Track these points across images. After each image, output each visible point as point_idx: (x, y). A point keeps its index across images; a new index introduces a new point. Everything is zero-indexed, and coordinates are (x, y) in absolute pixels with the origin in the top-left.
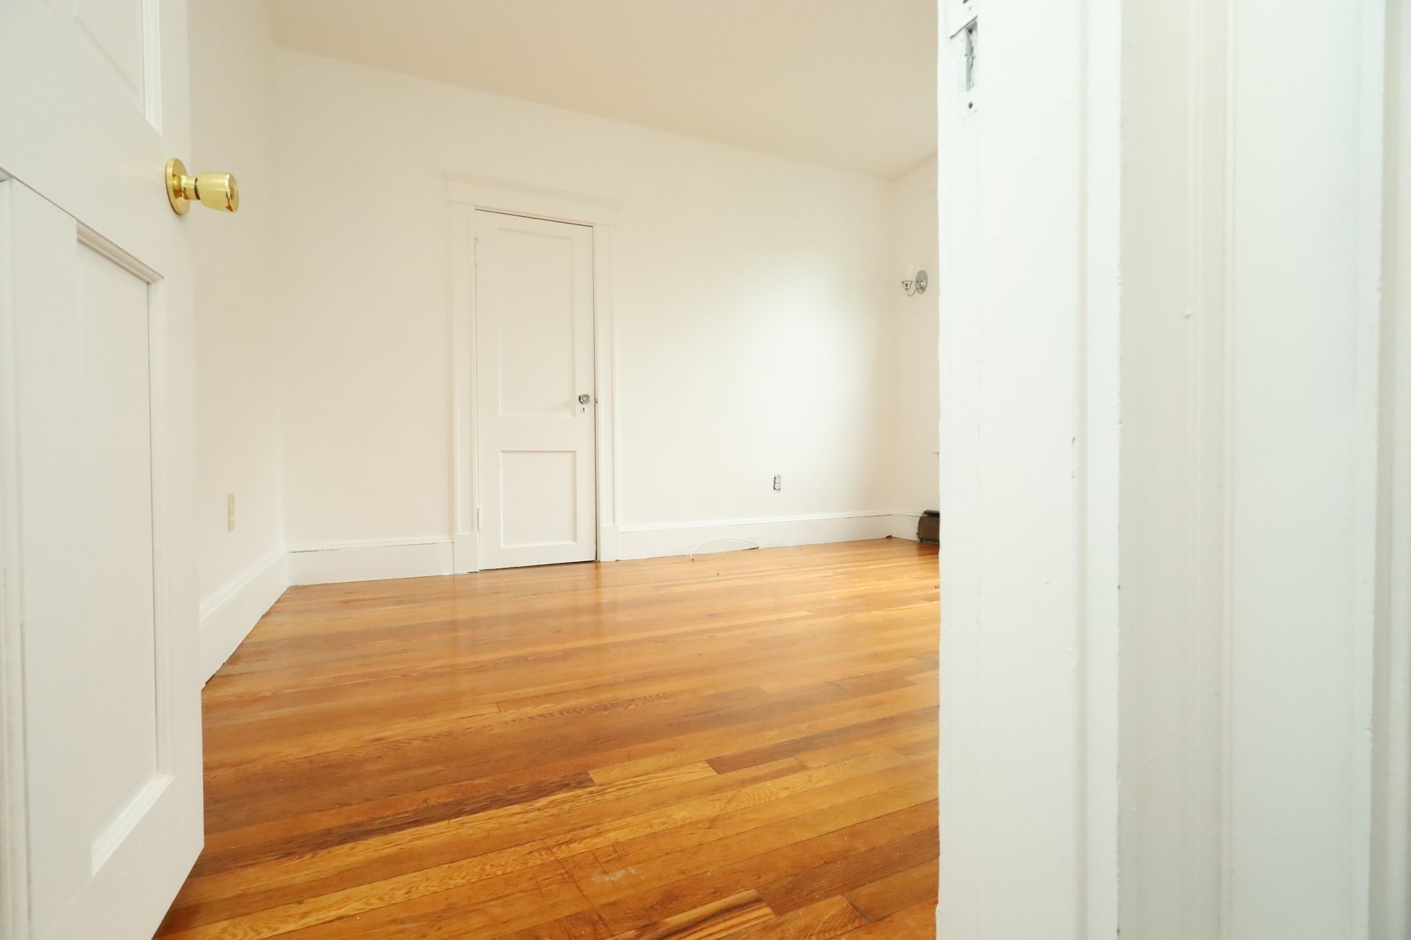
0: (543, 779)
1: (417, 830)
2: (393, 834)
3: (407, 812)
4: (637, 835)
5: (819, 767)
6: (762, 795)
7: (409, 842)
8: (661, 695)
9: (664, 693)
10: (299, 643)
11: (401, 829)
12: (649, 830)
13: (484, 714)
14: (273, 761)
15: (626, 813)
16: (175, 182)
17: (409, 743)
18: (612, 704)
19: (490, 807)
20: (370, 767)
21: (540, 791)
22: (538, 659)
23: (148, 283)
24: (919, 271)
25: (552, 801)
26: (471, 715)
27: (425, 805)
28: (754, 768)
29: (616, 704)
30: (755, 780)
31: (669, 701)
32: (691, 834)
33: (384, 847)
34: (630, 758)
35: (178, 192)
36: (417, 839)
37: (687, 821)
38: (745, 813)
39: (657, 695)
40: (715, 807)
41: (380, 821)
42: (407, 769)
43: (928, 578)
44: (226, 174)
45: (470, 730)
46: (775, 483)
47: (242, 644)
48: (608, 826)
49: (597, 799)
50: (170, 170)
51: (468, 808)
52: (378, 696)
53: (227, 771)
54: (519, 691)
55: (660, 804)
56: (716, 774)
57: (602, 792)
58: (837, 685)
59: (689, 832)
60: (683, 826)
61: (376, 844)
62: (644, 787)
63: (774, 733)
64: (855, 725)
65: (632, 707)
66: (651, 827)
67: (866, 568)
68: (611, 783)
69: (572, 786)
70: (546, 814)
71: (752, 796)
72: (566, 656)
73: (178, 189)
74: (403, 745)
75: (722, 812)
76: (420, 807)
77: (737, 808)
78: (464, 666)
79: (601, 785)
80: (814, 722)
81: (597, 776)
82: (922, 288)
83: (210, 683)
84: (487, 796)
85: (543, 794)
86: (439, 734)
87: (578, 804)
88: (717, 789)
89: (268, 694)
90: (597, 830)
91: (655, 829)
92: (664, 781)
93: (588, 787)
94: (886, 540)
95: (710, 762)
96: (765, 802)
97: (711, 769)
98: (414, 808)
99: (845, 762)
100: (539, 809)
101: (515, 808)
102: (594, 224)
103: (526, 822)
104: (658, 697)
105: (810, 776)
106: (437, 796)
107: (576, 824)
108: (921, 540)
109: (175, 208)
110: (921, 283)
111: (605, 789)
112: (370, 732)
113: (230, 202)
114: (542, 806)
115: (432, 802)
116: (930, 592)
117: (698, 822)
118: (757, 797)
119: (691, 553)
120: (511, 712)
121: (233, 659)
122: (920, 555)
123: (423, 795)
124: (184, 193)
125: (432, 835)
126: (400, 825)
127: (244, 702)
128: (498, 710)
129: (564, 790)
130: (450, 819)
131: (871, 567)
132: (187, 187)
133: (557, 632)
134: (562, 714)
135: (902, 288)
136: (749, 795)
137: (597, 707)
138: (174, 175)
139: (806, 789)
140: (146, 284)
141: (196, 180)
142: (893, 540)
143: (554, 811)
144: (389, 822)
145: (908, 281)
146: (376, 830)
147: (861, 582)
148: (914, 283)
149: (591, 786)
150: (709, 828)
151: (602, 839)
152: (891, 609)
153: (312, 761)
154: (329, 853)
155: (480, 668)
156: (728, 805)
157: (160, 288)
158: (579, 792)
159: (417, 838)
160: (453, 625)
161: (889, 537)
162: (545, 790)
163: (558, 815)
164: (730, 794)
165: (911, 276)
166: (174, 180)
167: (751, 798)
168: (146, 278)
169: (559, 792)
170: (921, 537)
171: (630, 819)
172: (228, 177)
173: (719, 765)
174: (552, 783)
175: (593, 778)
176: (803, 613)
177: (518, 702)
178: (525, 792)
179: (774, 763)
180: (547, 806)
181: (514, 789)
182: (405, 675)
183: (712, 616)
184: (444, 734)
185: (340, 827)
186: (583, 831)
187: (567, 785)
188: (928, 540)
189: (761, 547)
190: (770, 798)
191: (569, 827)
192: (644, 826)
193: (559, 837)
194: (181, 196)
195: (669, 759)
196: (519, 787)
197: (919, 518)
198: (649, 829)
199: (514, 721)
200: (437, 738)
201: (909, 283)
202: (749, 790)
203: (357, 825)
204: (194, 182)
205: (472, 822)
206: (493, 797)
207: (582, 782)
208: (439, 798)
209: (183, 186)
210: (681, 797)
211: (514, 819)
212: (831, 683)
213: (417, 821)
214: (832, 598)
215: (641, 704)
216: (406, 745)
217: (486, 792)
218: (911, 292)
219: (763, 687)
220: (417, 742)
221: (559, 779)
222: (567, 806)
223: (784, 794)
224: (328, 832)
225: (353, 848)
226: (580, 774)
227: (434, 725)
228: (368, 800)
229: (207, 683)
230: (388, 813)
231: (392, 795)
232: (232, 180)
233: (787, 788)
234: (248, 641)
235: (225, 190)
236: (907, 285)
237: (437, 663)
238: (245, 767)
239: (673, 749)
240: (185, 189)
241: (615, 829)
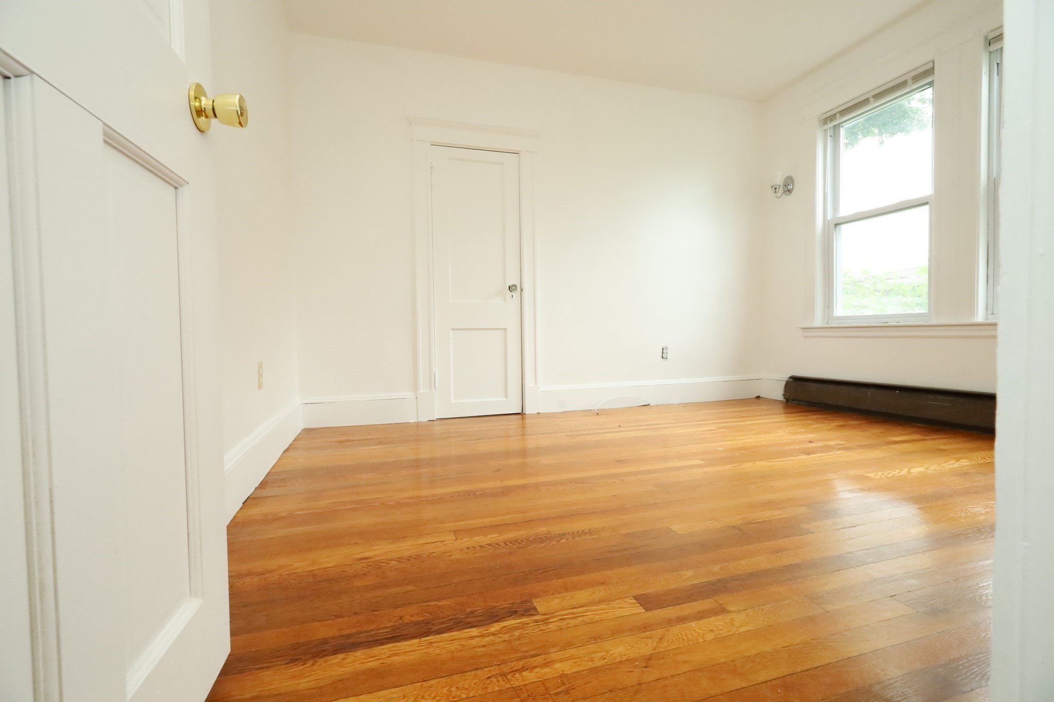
0: (495, 604)
1: (394, 646)
2: (375, 648)
3: (386, 628)
4: (581, 669)
5: (739, 611)
6: (690, 636)
7: (388, 657)
8: (587, 531)
9: (589, 530)
10: (310, 473)
11: (382, 644)
12: (590, 665)
13: (445, 541)
14: (286, 573)
15: (569, 645)
16: (197, 104)
17: (387, 563)
18: (546, 537)
19: (453, 628)
20: (358, 583)
21: (494, 617)
22: (484, 494)
23: (176, 188)
24: (788, 175)
25: (504, 627)
26: (433, 541)
27: (401, 622)
28: (678, 607)
29: (548, 538)
30: (682, 620)
31: (594, 537)
32: (630, 672)
33: (368, 660)
34: (566, 589)
35: (200, 112)
36: (396, 655)
37: (625, 658)
38: (677, 654)
39: (583, 531)
40: (647, 645)
41: (365, 634)
42: (385, 586)
43: (800, 433)
44: (237, 94)
45: (434, 555)
46: (663, 353)
47: (269, 473)
48: (554, 656)
49: (543, 628)
50: (192, 93)
51: (435, 628)
52: (365, 520)
53: (252, 579)
54: (470, 522)
55: (597, 638)
56: (644, 611)
57: (545, 622)
58: (740, 529)
59: (629, 670)
60: (621, 662)
61: (363, 656)
62: (581, 619)
63: (689, 573)
64: (765, 571)
65: (563, 541)
66: (592, 661)
67: (742, 423)
68: (552, 613)
69: (519, 613)
70: (499, 640)
71: (680, 636)
72: (506, 492)
73: (200, 109)
74: (382, 564)
75: (655, 652)
76: (397, 624)
77: (668, 648)
78: (427, 497)
79: (544, 614)
80: (724, 565)
81: (540, 605)
82: (789, 191)
83: (246, 503)
84: (451, 617)
85: (496, 619)
86: (410, 557)
87: (526, 632)
88: (646, 627)
89: (285, 514)
90: (545, 660)
91: (598, 663)
92: (599, 614)
93: (533, 615)
94: (755, 400)
95: (637, 598)
96: (693, 644)
97: (639, 605)
98: (392, 624)
99: (762, 607)
100: (494, 634)
101: (474, 632)
102: (520, 151)
103: (483, 646)
104: (584, 533)
105: (732, 620)
106: (411, 614)
107: (526, 651)
108: (787, 400)
109: (198, 126)
110: (788, 187)
111: (548, 619)
112: (359, 551)
113: (241, 117)
114: (496, 631)
115: (407, 619)
116: (805, 446)
117: (635, 660)
118: (685, 638)
119: (596, 407)
120: (465, 540)
121: (263, 485)
122: (785, 413)
123: (398, 612)
124: (205, 112)
125: (406, 652)
126: (382, 640)
127: (269, 520)
128: (455, 538)
129: (513, 617)
130: (420, 638)
131: (748, 423)
132: (206, 107)
133: (497, 471)
134: (507, 545)
135: (771, 191)
136: (677, 635)
137: (534, 539)
138: (196, 98)
139: (730, 633)
140: (174, 189)
141: (213, 101)
142: (761, 400)
143: (506, 637)
144: (372, 636)
145: (777, 185)
146: (362, 643)
147: (742, 436)
148: (781, 187)
149: (536, 615)
150: (645, 667)
151: (551, 670)
152: (773, 460)
153: (314, 575)
154: (326, 662)
155: (440, 500)
156: (659, 644)
157: (185, 191)
158: (525, 620)
159: (394, 654)
160: (417, 464)
161: (758, 397)
162: (497, 616)
163: (510, 641)
164: (660, 632)
165: (779, 181)
166: (195, 102)
167: (680, 639)
168: (175, 183)
169: (508, 618)
170: (787, 397)
171: (573, 651)
172: (238, 97)
173: (647, 602)
174: (502, 609)
175: (537, 607)
176: (698, 462)
177: (469, 531)
178: (481, 616)
179: (694, 604)
180: (499, 632)
181: (472, 612)
182: (383, 504)
183: (620, 462)
184: (414, 557)
185: (334, 637)
186: (532, 660)
187: (516, 612)
188: (793, 400)
189: (652, 404)
190: (697, 640)
191: (521, 654)
192: (586, 659)
193: (513, 664)
194: (202, 116)
195: (600, 593)
196: (476, 610)
197: (784, 383)
198: (590, 663)
199: (468, 548)
200: (409, 560)
201: (778, 187)
202: (677, 629)
203: (349, 636)
204: (212, 103)
205: (439, 642)
206: (456, 619)
207: (530, 611)
208: (412, 616)
209: (203, 106)
210: (616, 632)
211: (474, 642)
212: (734, 527)
213: (394, 638)
214: (720, 449)
215: (570, 539)
216: (385, 565)
217: (448, 613)
218: (779, 194)
219: (674, 527)
220: (394, 563)
221: (508, 606)
222: (517, 633)
223: (710, 636)
224: (325, 641)
225: (344, 659)
226: (526, 602)
227: (405, 548)
228: (356, 614)
229: (243, 504)
230: (372, 627)
231: (374, 611)
232: (241, 99)
233: (712, 631)
234: (273, 471)
235: (235, 108)
236: (775, 189)
237: (407, 494)
238: (266, 576)
239: (602, 584)
240: (205, 109)
241: (561, 661)
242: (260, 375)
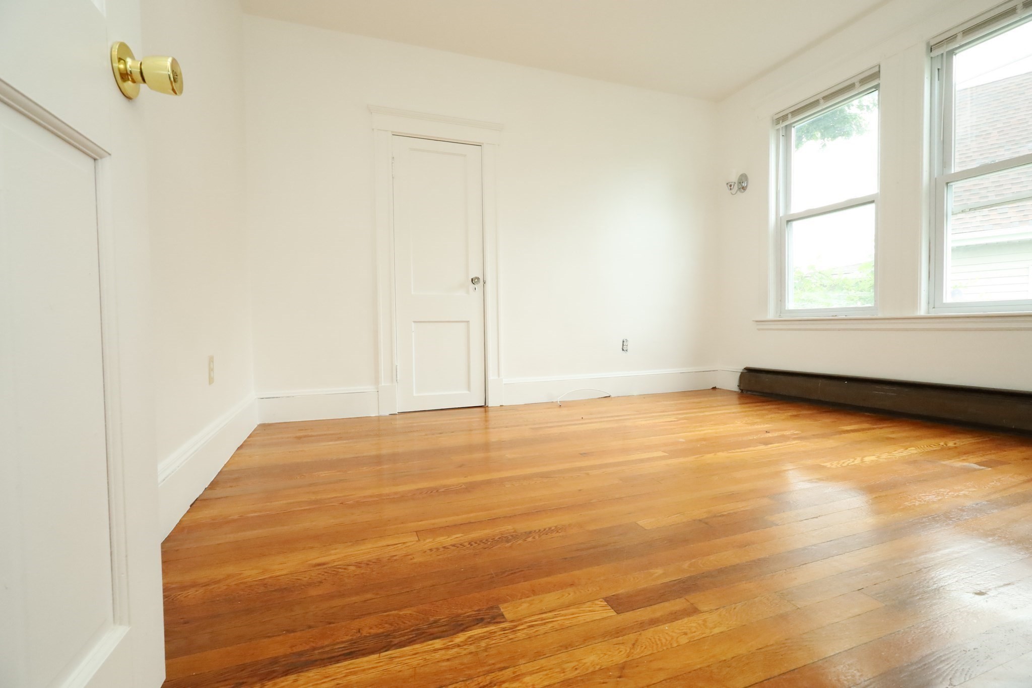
0: (460, 611)
1: (351, 664)
2: (330, 667)
3: (343, 642)
4: (553, 681)
5: (711, 611)
6: (664, 641)
7: (345, 676)
8: (553, 528)
9: (556, 527)
10: (264, 472)
11: (338, 662)
12: (562, 677)
13: (406, 542)
14: (234, 583)
15: (539, 655)
16: (122, 66)
17: (345, 569)
18: (512, 536)
19: (415, 640)
20: (313, 592)
21: (458, 626)
22: (448, 491)
23: (95, 160)
24: (741, 173)
25: (469, 637)
26: (395, 543)
27: (359, 635)
28: (649, 609)
29: (515, 536)
30: (654, 622)
31: (561, 534)
32: (603, 683)
33: (322, 681)
34: (534, 592)
35: (125, 76)
36: (355, 673)
37: (598, 667)
38: (651, 661)
39: (550, 528)
40: (621, 651)
41: (320, 651)
42: (342, 595)
43: (754, 424)
44: (169, 57)
45: (395, 558)
46: (623, 345)
47: (220, 472)
48: (523, 669)
49: (511, 637)
50: (115, 53)
51: (396, 641)
52: (322, 522)
53: (197, 591)
54: (433, 521)
55: (567, 646)
56: (615, 614)
57: (513, 629)
58: (706, 523)
59: (602, 681)
60: (594, 673)
61: (316, 677)
62: (550, 625)
63: (659, 571)
64: (734, 566)
65: (530, 539)
66: (564, 672)
67: (701, 414)
68: (520, 620)
69: (486, 621)
70: (465, 652)
71: (653, 640)
72: (470, 488)
73: (125, 72)
74: (340, 570)
75: (630, 658)
76: (355, 637)
77: (642, 655)
78: (389, 495)
79: (512, 621)
80: (693, 561)
81: (507, 610)
82: (743, 188)
83: (194, 505)
84: (412, 628)
85: (461, 628)
86: (370, 561)
87: (494, 642)
88: (619, 632)
89: (236, 517)
90: (514, 673)
91: (571, 675)
92: (569, 619)
93: (500, 622)
94: (711, 390)
95: (607, 600)
96: (667, 649)
97: (609, 607)
98: (349, 638)
99: (733, 606)
100: (459, 646)
101: (438, 643)
102: (483, 143)
103: (448, 660)
104: (550, 530)
105: (705, 621)
106: (369, 626)
107: (493, 664)
108: (742, 390)
109: (125, 94)
110: (742, 184)
111: (516, 626)
112: (315, 556)
113: (175, 81)
114: (461, 642)
115: (365, 632)
116: (762, 436)
117: (608, 669)
118: (658, 642)
119: (559, 399)
120: (428, 541)
121: (213, 485)
122: (740, 404)
123: (356, 624)
124: (131, 76)
125: (364, 670)
126: (338, 656)
127: (217, 524)
128: (417, 539)
129: (480, 624)
130: (380, 653)
131: (707, 413)
132: (133, 70)
133: (460, 466)
134: (471, 545)
135: (727, 188)
136: (650, 639)
137: (499, 538)
138: (120, 59)
139: (704, 636)
140: (93, 161)
141: (141, 64)
142: (717, 390)
143: (472, 648)
144: (327, 652)
145: (732, 182)
146: (316, 661)
147: (701, 426)
148: (736, 185)
149: (503, 622)
150: (620, 677)
151: (520, 685)
152: (733, 451)
153: (266, 584)
154: (275, 684)
155: (401, 498)
156: (632, 651)
157: (105, 164)
158: (492, 628)
159: (351, 672)
160: (378, 460)
161: (714, 388)
162: (462, 624)
163: (476, 654)
164: (632, 637)
165: (734, 178)
166: (119, 64)
167: (653, 643)
168: (94, 155)
169: (475, 627)
170: (742, 388)
171: (543, 662)
172: (170, 60)
173: (618, 604)
174: (468, 617)
175: (504, 613)
176: (660, 454)
177: (434, 531)
178: (445, 625)
179: (666, 604)
180: (465, 643)
181: (435, 622)
182: (342, 503)
183: (584, 455)
184: (374, 561)
185: (285, 656)
186: (500, 673)
187: (482, 619)
188: (747, 391)
189: (613, 396)
190: (671, 644)
191: (487, 668)
192: (557, 670)
193: (480, 679)
194: (128, 80)
195: (569, 595)
196: (440, 619)
197: (740, 373)
198: (562, 675)
199: (431, 550)
200: (368, 564)
201: (733, 184)
202: (650, 632)
203: (301, 654)
204: (139, 65)
205: (400, 657)
206: (418, 630)
207: (496, 618)
208: (371, 628)
209: (129, 69)
210: (588, 638)
211: (437, 655)
212: (700, 520)
213: (351, 654)
214: (681, 440)
215: (537, 537)
216: (343, 570)
217: (410, 624)
218: (734, 191)
219: (641, 523)
220: (352, 568)
221: (474, 613)
222: (483, 644)
223: (684, 640)
224: (275, 661)
225: (296, 681)
226: (492, 608)
227: (365, 551)
228: (310, 627)
229: (191, 506)
230: (326, 642)
231: (330, 623)
232: (174, 63)
233: (685, 634)
234: (225, 469)
235: (167, 73)
236: (731, 186)
237: (368, 492)
238: (213, 587)
239: (572, 585)
240: (131, 72)
241: (531, 673)
242: (211, 370)
